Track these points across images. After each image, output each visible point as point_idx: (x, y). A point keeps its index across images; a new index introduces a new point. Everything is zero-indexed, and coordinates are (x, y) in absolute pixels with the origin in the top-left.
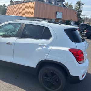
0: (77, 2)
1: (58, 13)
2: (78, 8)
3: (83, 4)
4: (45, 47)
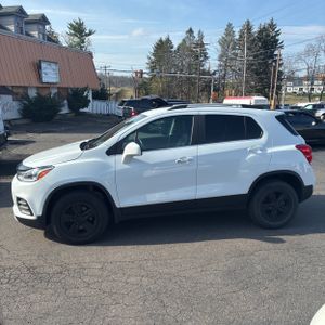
0: (71, 25)
1: (44, 65)
2: (79, 44)
3: (90, 33)
4: (259, 152)
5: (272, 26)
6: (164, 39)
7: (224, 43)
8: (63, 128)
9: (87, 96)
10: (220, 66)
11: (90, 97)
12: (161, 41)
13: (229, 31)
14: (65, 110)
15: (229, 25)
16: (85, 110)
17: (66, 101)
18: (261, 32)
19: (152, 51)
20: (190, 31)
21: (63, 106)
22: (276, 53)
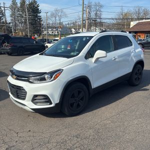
5: (35, 2)
10: (12, 20)
18: (30, 4)
22: (38, 15)
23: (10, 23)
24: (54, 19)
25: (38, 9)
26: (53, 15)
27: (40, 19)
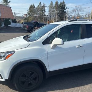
5: (64, 3)
6: (32, 5)
7: (50, 7)
8: (3, 31)
9: (10, 21)
10: (49, 14)
11: (11, 22)
12: (31, 6)
13: (52, 3)
14: (3, 26)
15: (52, 2)
16: (10, 26)
17: (3, 23)
18: (61, 4)
19: (29, 8)
20: (40, 3)
21: (2, 24)
22: (65, 10)
23: (48, 16)
24: (74, 13)
25: (65, 7)
26: (74, 10)
27: (65, 13)
